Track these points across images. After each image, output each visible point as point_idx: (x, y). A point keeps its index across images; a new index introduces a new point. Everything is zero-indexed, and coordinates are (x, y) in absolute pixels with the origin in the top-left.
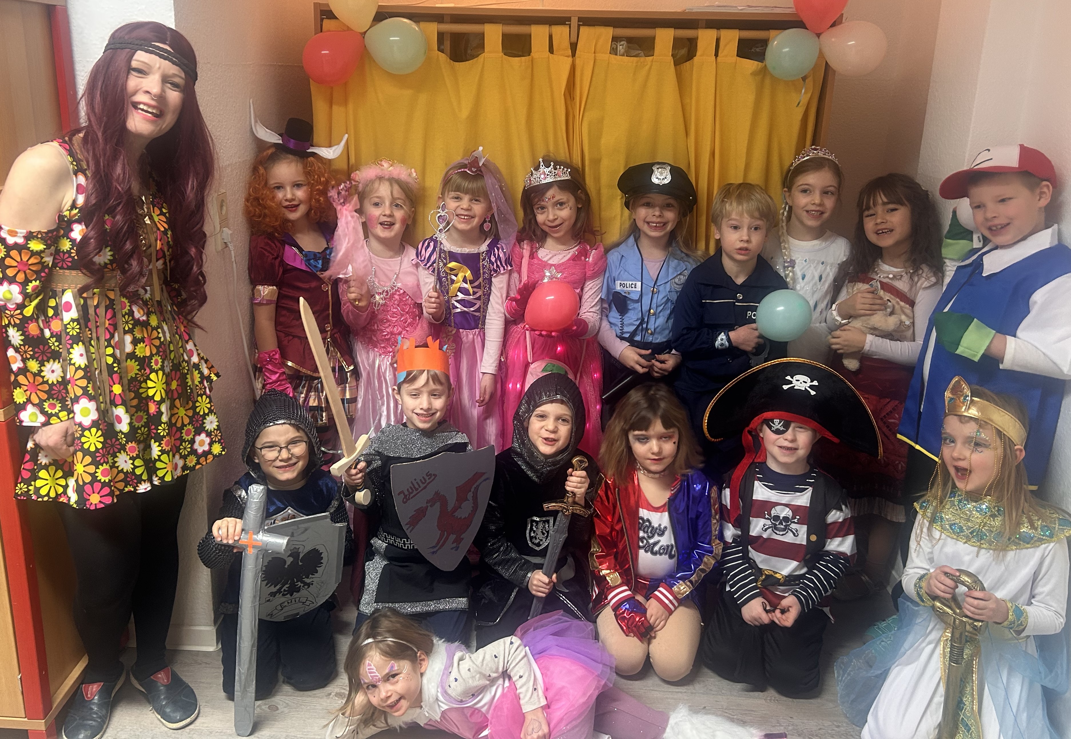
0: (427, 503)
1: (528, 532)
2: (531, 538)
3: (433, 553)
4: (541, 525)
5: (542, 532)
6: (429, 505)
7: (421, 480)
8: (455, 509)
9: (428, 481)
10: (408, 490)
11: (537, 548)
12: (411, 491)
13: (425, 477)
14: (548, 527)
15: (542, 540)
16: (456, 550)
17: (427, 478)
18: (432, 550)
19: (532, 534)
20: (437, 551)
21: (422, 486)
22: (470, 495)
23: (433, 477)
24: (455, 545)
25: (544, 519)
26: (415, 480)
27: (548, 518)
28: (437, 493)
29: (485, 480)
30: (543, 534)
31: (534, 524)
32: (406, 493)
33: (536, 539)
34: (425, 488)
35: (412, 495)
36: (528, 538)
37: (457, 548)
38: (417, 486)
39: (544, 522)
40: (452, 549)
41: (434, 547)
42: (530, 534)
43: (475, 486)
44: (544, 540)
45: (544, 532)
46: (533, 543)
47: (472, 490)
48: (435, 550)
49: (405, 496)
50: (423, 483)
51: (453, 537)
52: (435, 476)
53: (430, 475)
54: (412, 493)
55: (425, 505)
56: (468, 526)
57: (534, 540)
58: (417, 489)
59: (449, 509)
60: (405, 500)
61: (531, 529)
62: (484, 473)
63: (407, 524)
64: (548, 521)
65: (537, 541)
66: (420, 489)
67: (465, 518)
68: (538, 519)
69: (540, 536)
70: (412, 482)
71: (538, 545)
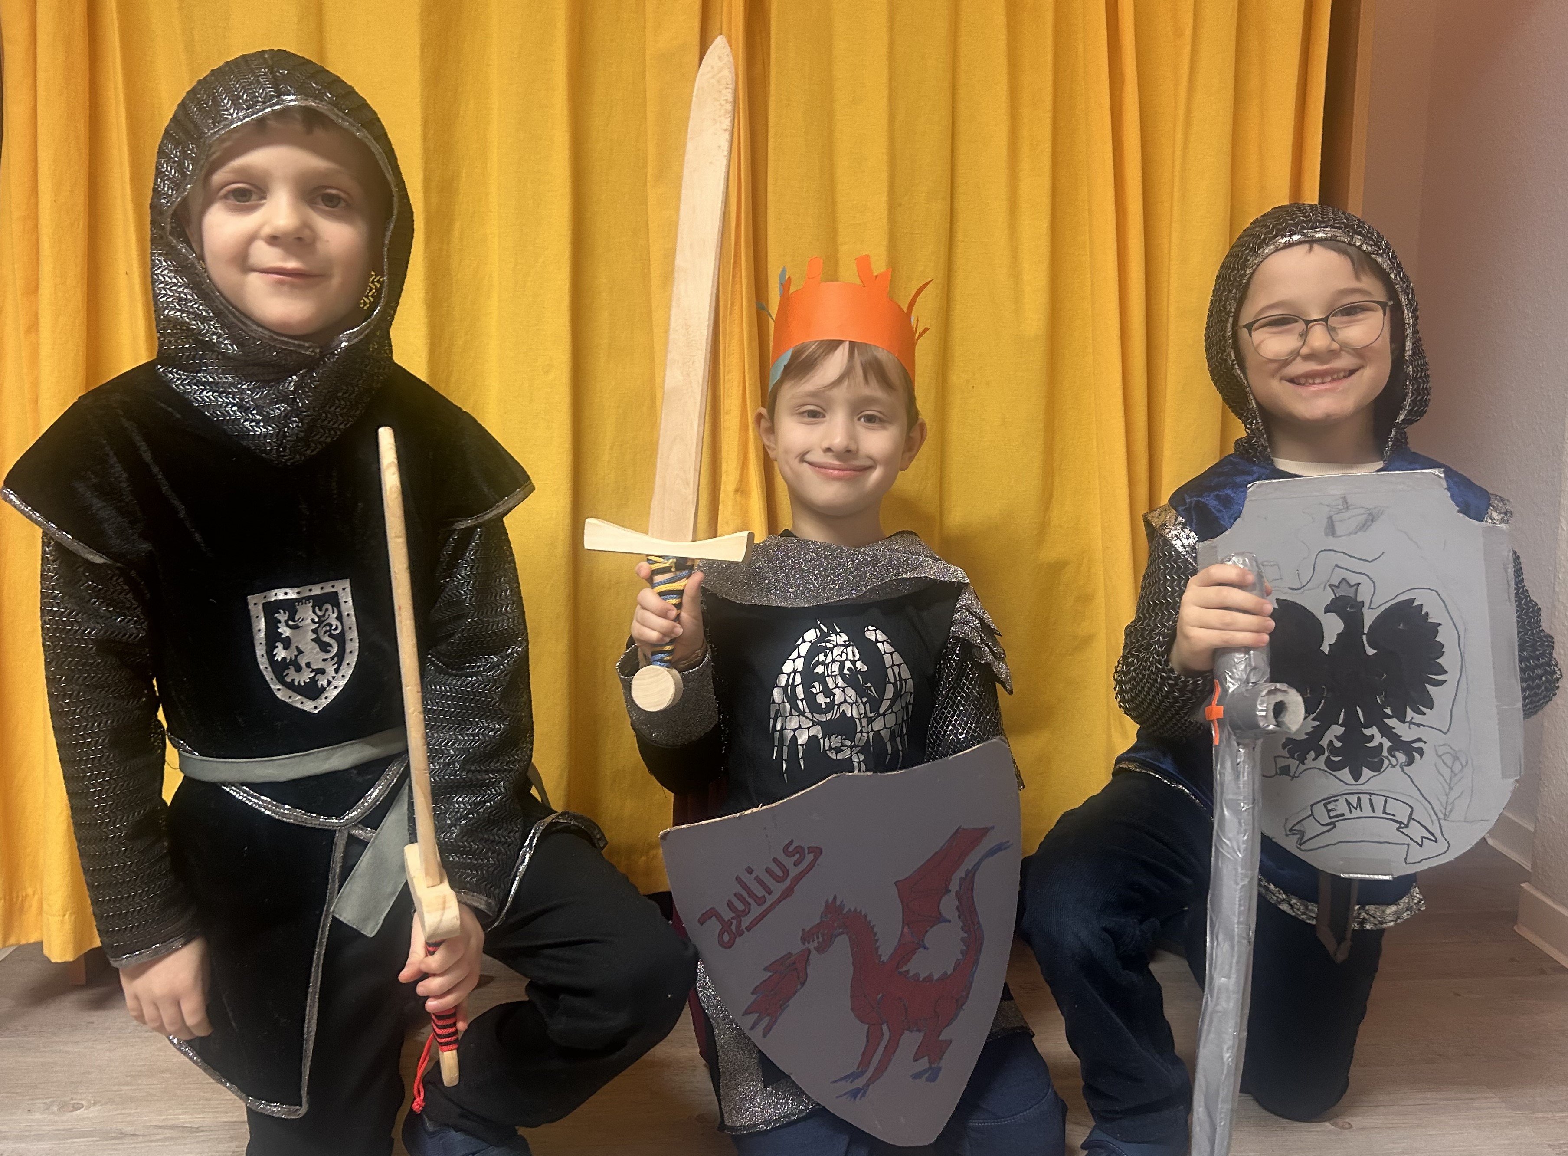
0: (803, 940)
1: (260, 651)
2: (279, 668)
3: (855, 1094)
4: (307, 615)
5: (317, 640)
6: (812, 946)
7: (768, 870)
8: (905, 952)
9: (794, 872)
10: (730, 905)
11: (309, 706)
12: (740, 906)
13: (782, 858)
14: (339, 618)
15: (322, 672)
16: (933, 1078)
17: (788, 862)
18: (850, 1086)
19: (281, 653)
20: (867, 1086)
21: (778, 889)
22: (949, 905)
23: (809, 857)
24: (923, 1064)
25: (316, 590)
26: (750, 871)
27: (328, 588)
28: (833, 909)
29: (992, 852)
30: (324, 647)
31: (282, 616)
32: (727, 915)
33: (299, 669)
34: (788, 893)
35: (746, 921)
36: (269, 675)
37: (933, 1074)
38: (759, 892)
39: (319, 602)
40: (917, 1076)
41: (853, 1076)
42: (270, 655)
43: (960, 873)
44: (331, 670)
45: (326, 639)
46: (291, 686)
47: (954, 886)
48: (859, 1083)
49: (726, 926)
50: (779, 879)
51: (911, 1041)
52: (817, 852)
53: (799, 850)
54: (746, 913)
55: (797, 947)
56: (959, 1003)
57: (291, 675)
58: (761, 901)
59: (886, 949)
60: (726, 937)
61: (273, 637)
62: (985, 831)
63: (746, 1013)
64: (333, 599)
65: (305, 677)
66: (770, 900)
67: (944, 978)
68: (292, 594)
69: (313, 655)
70: (738, 879)
71: (312, 691)
